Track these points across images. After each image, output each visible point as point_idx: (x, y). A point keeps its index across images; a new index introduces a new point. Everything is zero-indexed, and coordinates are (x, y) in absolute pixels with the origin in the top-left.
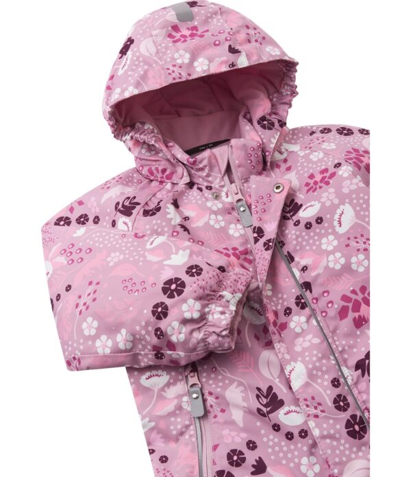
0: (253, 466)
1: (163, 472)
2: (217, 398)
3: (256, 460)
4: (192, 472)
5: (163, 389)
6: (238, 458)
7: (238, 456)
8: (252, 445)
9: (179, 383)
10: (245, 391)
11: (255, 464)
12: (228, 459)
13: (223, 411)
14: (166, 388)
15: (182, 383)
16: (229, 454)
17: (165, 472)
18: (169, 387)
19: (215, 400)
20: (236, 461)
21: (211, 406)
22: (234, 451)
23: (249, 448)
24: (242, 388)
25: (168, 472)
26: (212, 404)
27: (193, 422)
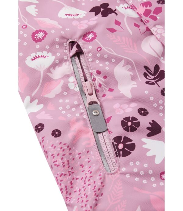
0: (148, 128)
1: (60, 146)
2: (105, 77)
3: (150, 123)
4: (89, 144)
5: (49, 70)
6: (132, 123)
7: (132, 121)
8: (143, 112)
9: (64, 64)
10: (132, 69)
11: (150, 126)
12: (123, 126)
13: (111, 90)
14: (52, 69)
15: (68, 63)
16: (122, 122)
17: (62, 145)
18: (54, 68)
19: (103, 80)
20: (131, 126)
21: (100, 85)
22: (127, 119)
23: (141, 114)
24: (129, 67)
25: (65, 144)
26: (101, 83)
27: (82, 102)
